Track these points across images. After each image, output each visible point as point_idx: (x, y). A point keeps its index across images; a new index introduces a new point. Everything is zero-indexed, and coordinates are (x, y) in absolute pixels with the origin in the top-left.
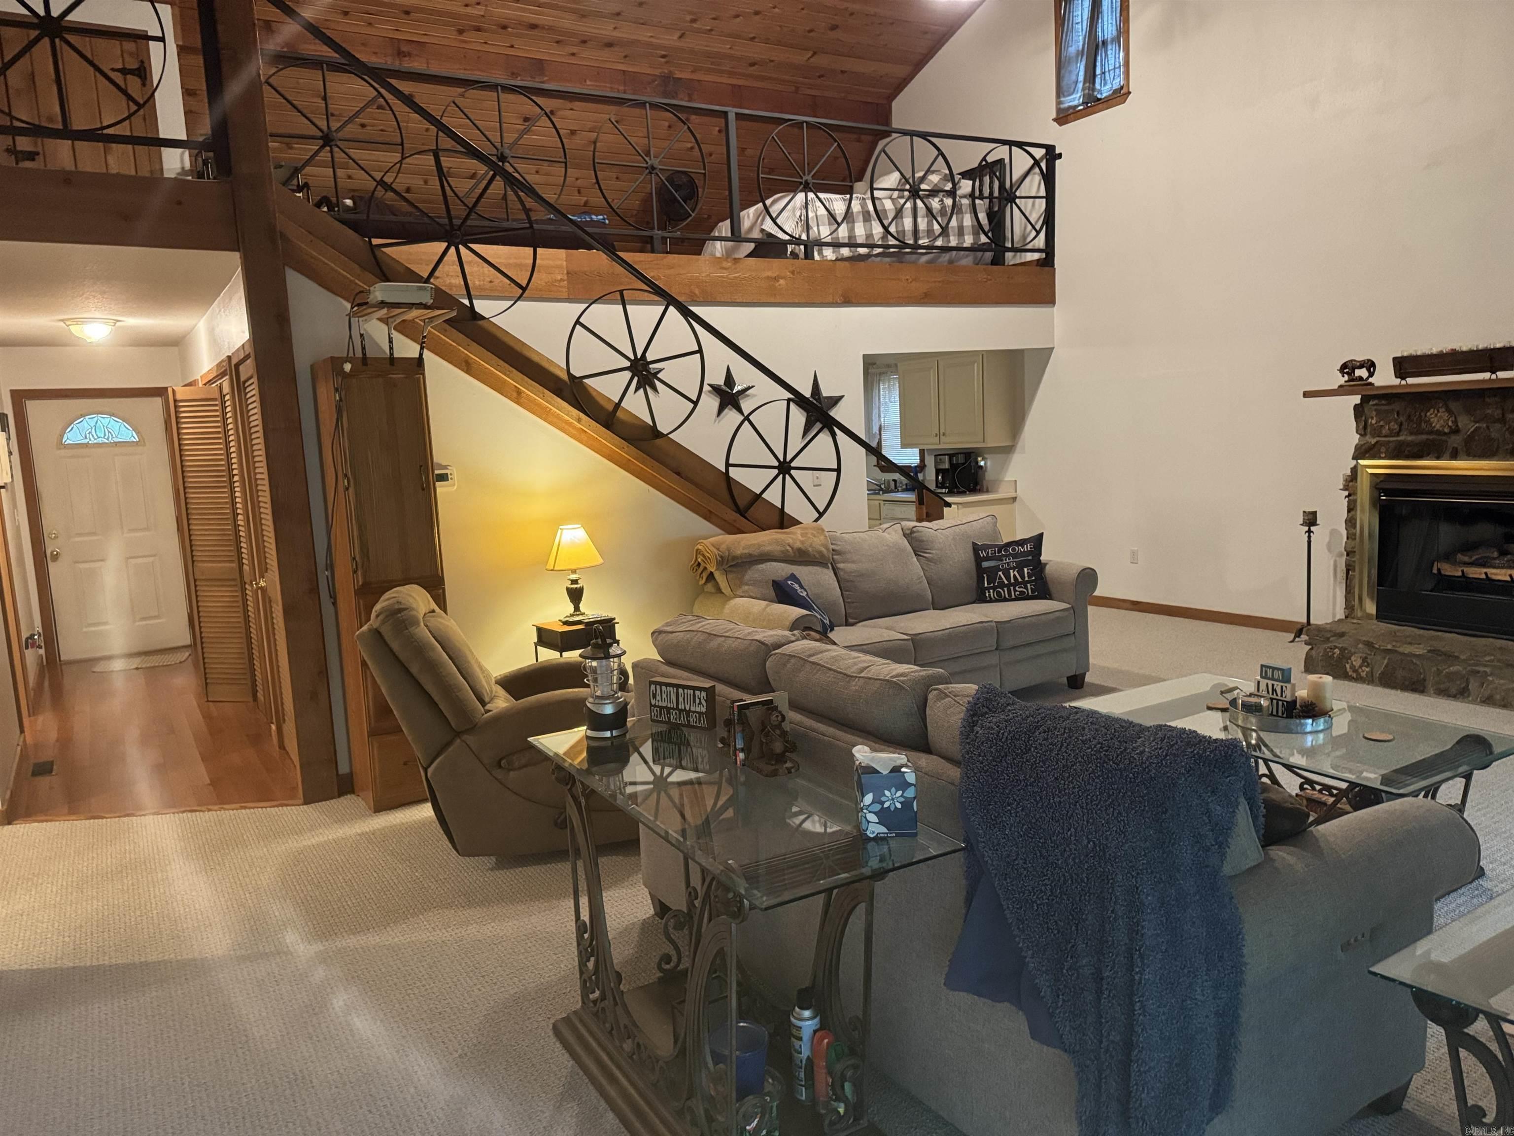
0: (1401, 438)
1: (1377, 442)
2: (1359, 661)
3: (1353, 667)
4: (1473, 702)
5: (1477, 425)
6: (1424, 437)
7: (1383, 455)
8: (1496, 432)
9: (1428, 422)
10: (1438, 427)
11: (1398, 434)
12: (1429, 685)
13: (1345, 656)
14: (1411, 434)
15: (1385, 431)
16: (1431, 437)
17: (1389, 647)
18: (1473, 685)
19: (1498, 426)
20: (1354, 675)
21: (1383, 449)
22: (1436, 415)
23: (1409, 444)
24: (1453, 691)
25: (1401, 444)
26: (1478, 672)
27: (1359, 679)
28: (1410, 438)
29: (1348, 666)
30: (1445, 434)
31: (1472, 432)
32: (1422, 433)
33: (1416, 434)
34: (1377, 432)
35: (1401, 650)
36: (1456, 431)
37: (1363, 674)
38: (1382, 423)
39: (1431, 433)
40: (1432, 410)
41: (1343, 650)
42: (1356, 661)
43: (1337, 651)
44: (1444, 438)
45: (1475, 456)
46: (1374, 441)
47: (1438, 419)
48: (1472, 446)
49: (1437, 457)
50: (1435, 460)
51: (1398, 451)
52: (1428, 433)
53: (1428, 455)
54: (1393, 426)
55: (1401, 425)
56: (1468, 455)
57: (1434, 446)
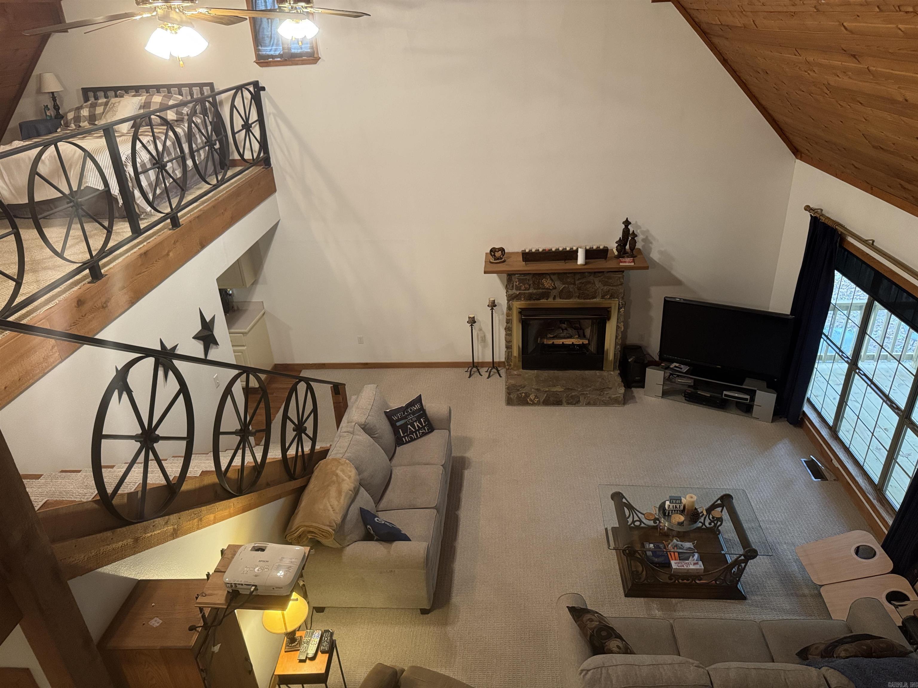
0: (530, 291)
1: (520, 293)
2: (534, 397)
3: (531, 400)
4: (582, 406)
5: (564, 286)
6: (541, 290)
7: (523, 299)
8: (571, 288)
9: (543, 284)
10: (547, 286)
11: (529, 289)
12: (564, 401)
13: (527, 395)
14: (535, 289)
15: (523, 288)
16: (544, 291)
17: (547, 390)
18: (581, 398)
19: (572, 286)
20: (531, 403)
21: (523, 296)
22: (546, 281)
23: (534, 294)
24: (575, 403)
25: (531, 294)
26: (584, 394)
27: (533, 404)
28: (535, 291)
29: (528, 399)
30: (551, 289)
31: (562, 289)
32: (539, 289)
33: (537, 289)
34: (518, 288)
35: (552, 390)
36: (555, 288)
37: (536, 402)
38: (521, 284)
39: (544, 289)
40: (544, 279)
41: (526, 393)
42: (532, 397)
43: (523, 394)
44: (549, 291)
45: (563, 299)
46: (518, 292)
47: (547, 283)
48: (562, 294)
49: (547, 300)
50: (546, 301)
51: (530, 297)
52: (543, 289)
53: (543, 298)
54: (527, 286)
55: (530, 285)
56: (560, 298)
57: (546, 295)
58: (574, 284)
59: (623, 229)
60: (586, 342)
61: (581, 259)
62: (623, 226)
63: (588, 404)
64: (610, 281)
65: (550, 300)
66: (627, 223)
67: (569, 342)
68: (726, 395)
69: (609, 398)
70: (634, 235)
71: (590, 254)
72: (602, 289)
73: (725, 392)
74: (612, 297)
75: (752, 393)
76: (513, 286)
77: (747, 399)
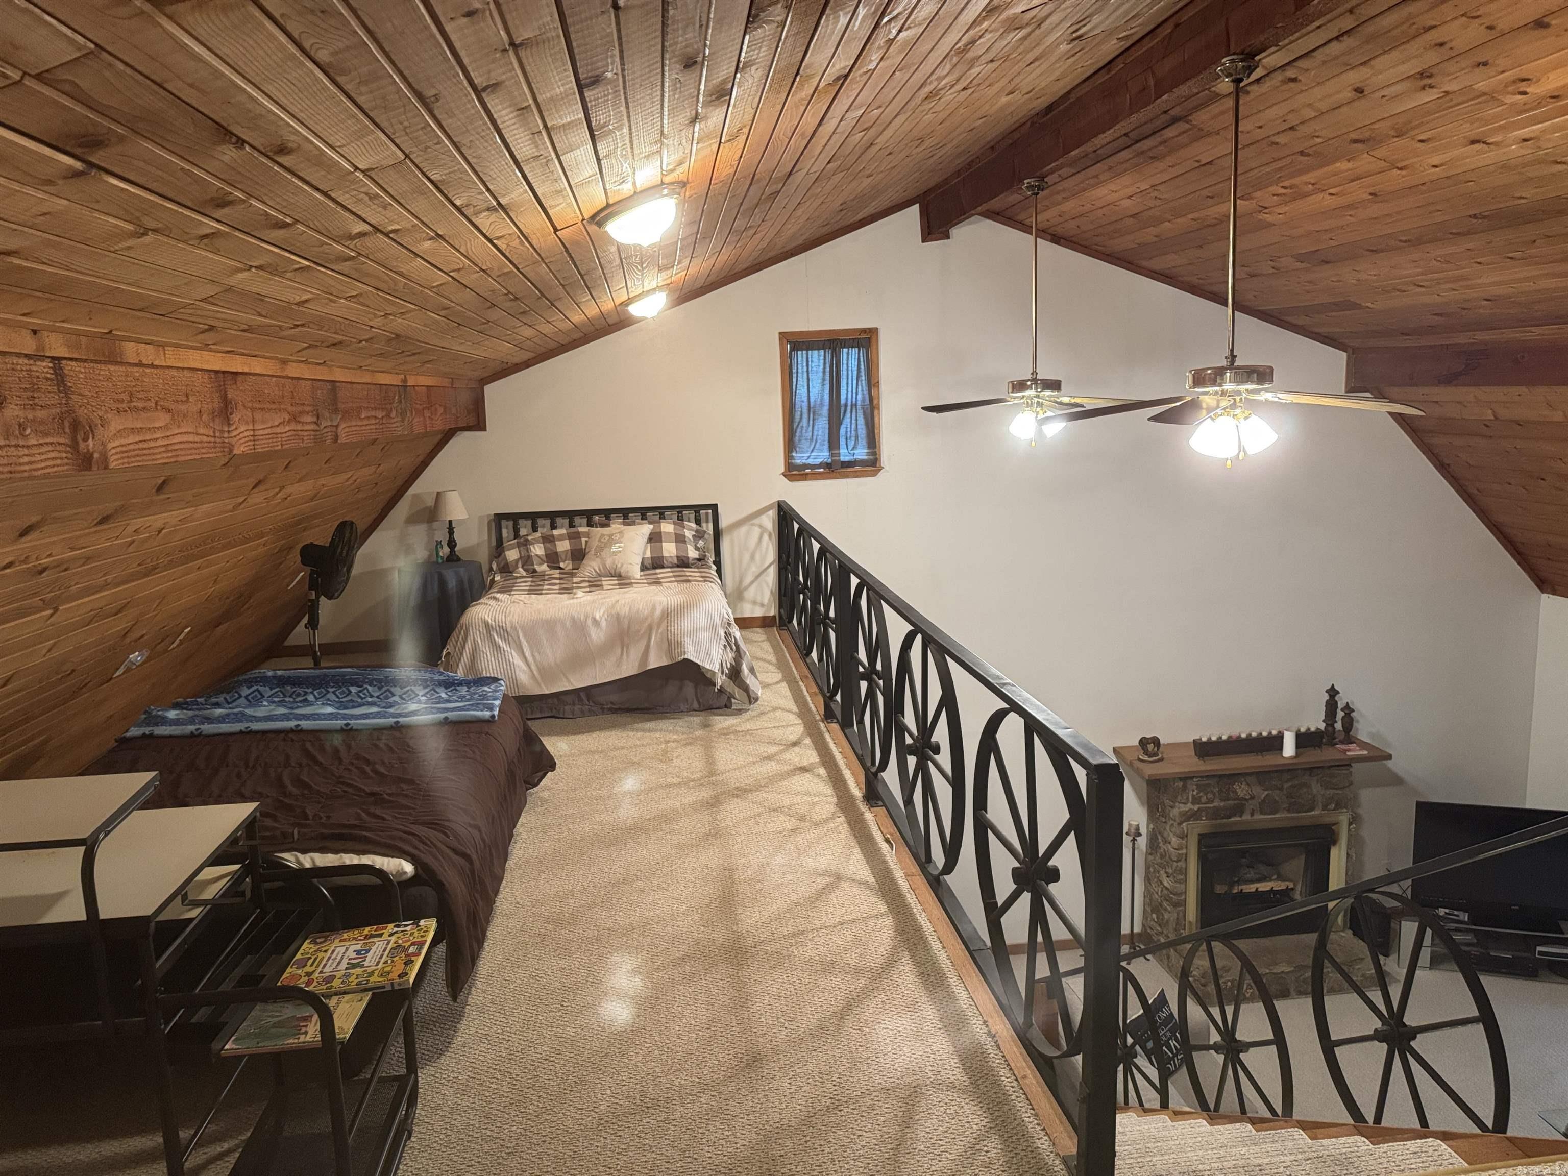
0: (1215, 804)
1: (1199, 809)
2: (1245, 986)
5: (1266, 793)
6: (1231, 802)
7: (1204, 818)
8: (1277, 796)
9: (1235, 792)
10: (1242, 795)
11: (1213, 802)
12: (1292, 990)
13: (1234, 984)
14: (1221, 800)
15: (1204, 799)
16: (1237, 802)
17: (1268, 971)
19: (1278, 792)
21: (1204, 813)
22: (1240, 787)
23: (1222, 809)
25: (1217, 809)
28: (1222, 804)
30: (1246, 800)
31: (1264, 797)
32: (1228, 800)
33: (1224, 801)
34: (1196, 801)
35: (1275, 971)
36: (1252, 798)
37: (1248, 996)
38: (1202, 794)
39: (1237, 799)
40: (1237, 784)
41: (1232, 981)
43: (1229, 984)
44: (1244, 802)
45: (1266, 814)
46: (1196, 808)
47: (1241, 790)
48: (1264, 807)
49: (1241, 816)
50: (1238, 819)
51: (1216, 814)
52: (1234, 800)
53: (1235, 815)
54: (1210, 796)
55: (1214, 795)
56: (1262, 813)
57: (1239, 809)
58: (1281, 789)
60: (1291, 885)
61: (1289, 749)
62: (1326, 697)
64: (1334, 781)
65: (1246, 817)
66: (1333, 692)
67: (1265, 886)
68: (1541, 953)
69: (1363, 976)
70: (1348, 709)
71: (1301, 739)
72: (1323, 795)
73: (1539, 949)
74: (1338, 806)
76: (1188, 798)
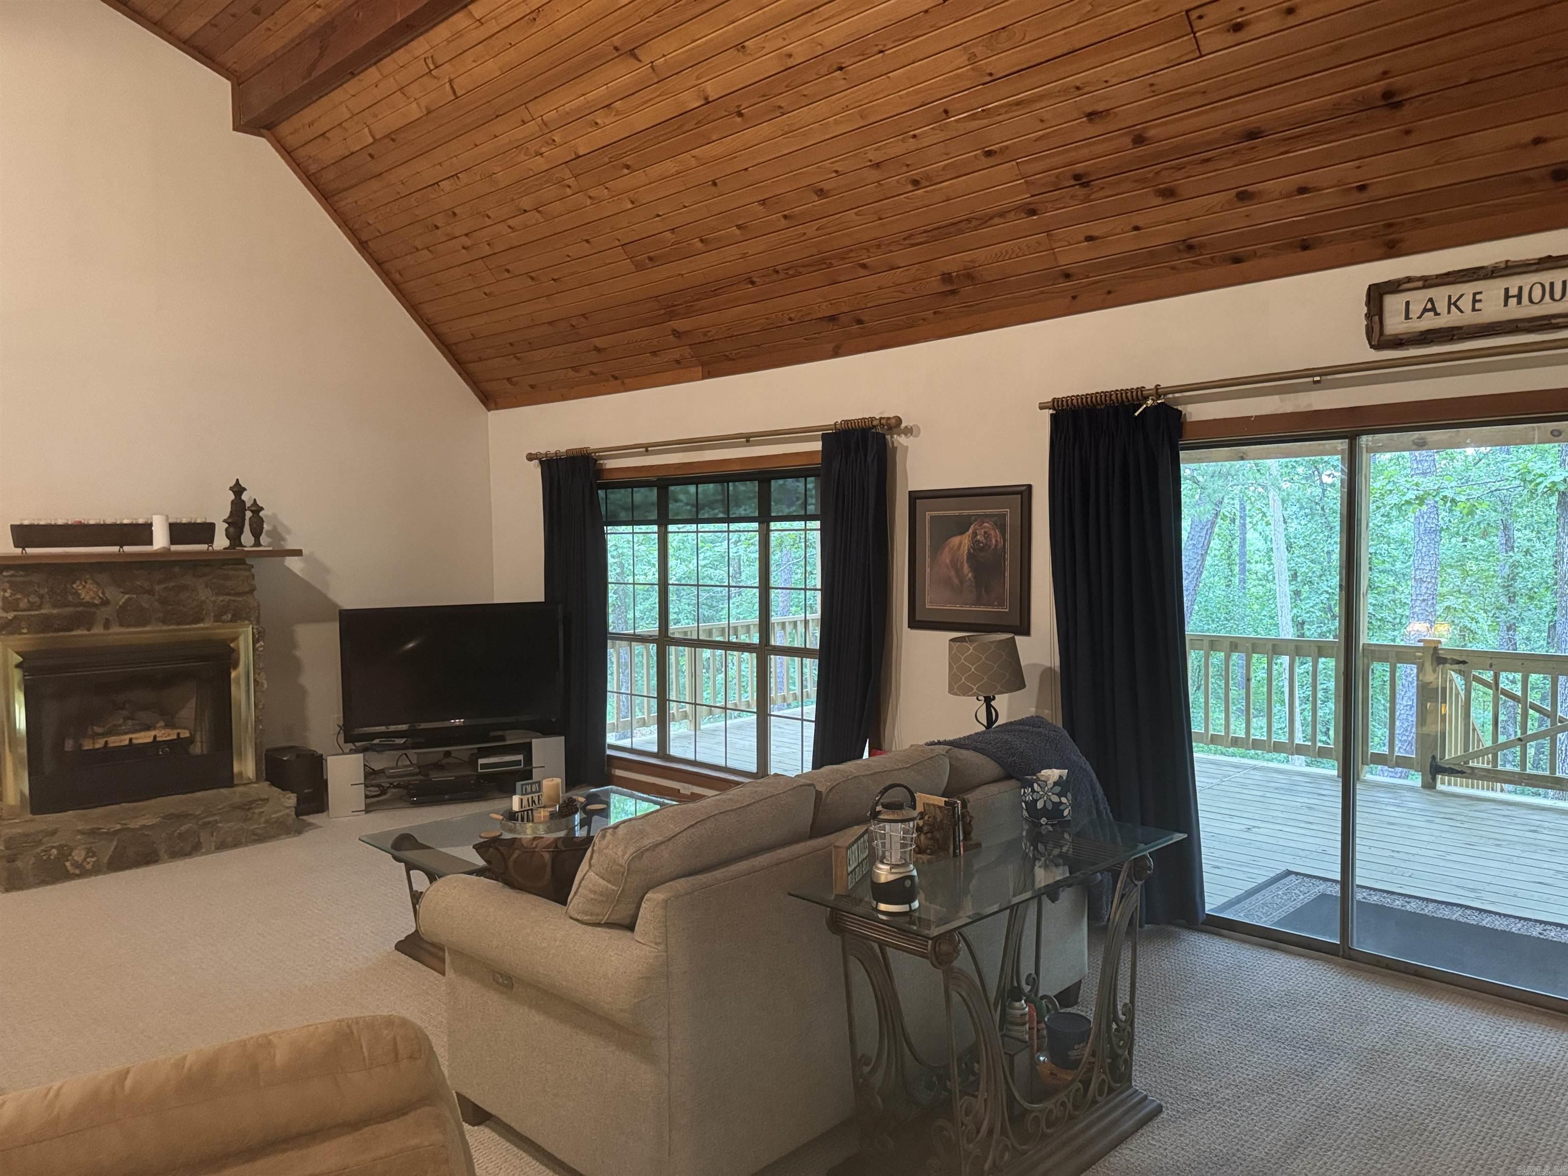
0: (43, 611)
1: (15, 617)
2: (83, 853)
3: (76, 865)
4: (208, 852)
5: (127, 596)
6: (70, 610)
7: (25, 631)
8: (145, 601)
9: (78, 595)
10: (87, 598)
11: (40, 607)
12: (162, 851)
13: (65, 852)
14: (55, 606)
15: (23, 604)
16: (80, 609)
17: (118, 827)
18: (204, 836)
19: (146, 596)
20: (77, 872)
21: (23, 624)
22: (84, 587)
23: (55, 617)
24: (188, 849)
25: (46, 617)
26: (209, 823)
27: (84, 873)
28: (55, 611)
29: (68, 864)
30: (96, 605)
31: (124, 603)
32: (67, 606)
33: (60, 607)
34: (9, 604)
35: (131, 826)
36: (105, 603)
37: (89, 867)
38: (19, 596)
39: (81, 604)
40: (78, 582)
41: (60, 848)
42: (78, 855)
43: (54, 851)
44: (93, 610)
45: (129, 626)
46: (10, 615)
47: (87, 591)
48: (125, 616)
49: (89, 630)
50: (85, 632)
51: (45, 624)
52: (75, 605)
53: (78, 628)
54: (34, 599)
55: (42, 597)
56: (121, 625)
57: (84, 618)
58: (150, 592)
59: (233, 502)
60: (185, 734)
61: (160, 540)
63: (222, 846)
64: (229, 583)
65: (98, 630)
66: (238, 489)
67: (145, 737)
68: (484, 766)
69: (267, 822)
70: (257, 509)
71: (179, 532)
72: (215, 602)
73: (481, 761)
74: (238, 617)
75: (526, 749)
77: (518, 763)
